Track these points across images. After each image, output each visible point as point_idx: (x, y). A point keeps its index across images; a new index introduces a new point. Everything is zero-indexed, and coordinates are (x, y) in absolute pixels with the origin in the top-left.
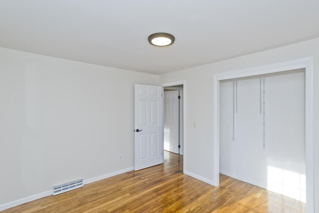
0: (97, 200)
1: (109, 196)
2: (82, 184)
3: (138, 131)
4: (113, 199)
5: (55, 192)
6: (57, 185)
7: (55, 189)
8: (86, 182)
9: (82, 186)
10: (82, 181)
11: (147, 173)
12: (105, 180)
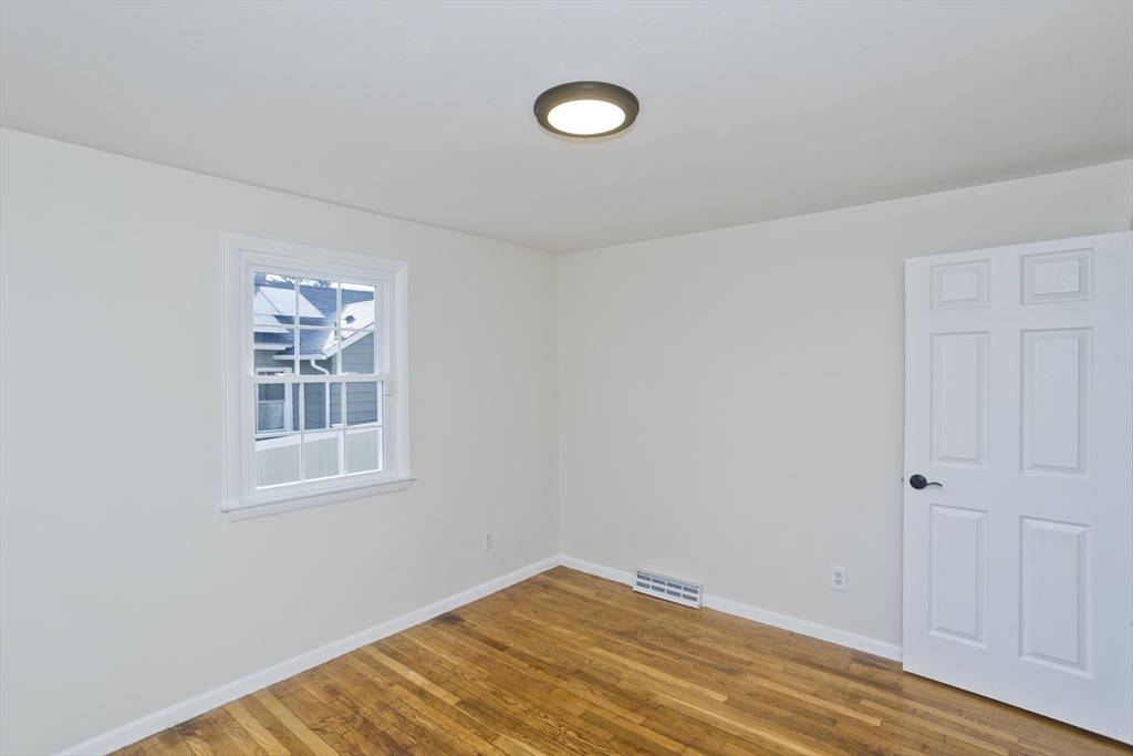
0: (654, 649)
1: (688, 663)
2: (695, 599)
3: (918, 482)
4: (676, 674)
5: (639, 584)
6: (647, 569)
7: (639, 576)
8: (712, 601)
9: (695, 605)
10: (696, 592)
11: (922, 708)
12: (763, 627)
